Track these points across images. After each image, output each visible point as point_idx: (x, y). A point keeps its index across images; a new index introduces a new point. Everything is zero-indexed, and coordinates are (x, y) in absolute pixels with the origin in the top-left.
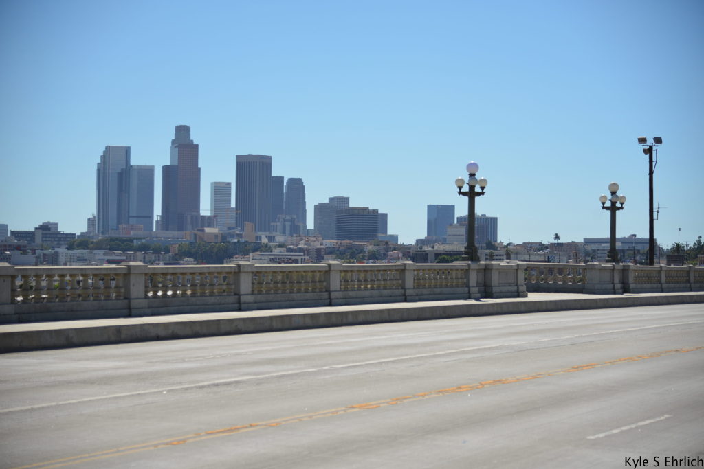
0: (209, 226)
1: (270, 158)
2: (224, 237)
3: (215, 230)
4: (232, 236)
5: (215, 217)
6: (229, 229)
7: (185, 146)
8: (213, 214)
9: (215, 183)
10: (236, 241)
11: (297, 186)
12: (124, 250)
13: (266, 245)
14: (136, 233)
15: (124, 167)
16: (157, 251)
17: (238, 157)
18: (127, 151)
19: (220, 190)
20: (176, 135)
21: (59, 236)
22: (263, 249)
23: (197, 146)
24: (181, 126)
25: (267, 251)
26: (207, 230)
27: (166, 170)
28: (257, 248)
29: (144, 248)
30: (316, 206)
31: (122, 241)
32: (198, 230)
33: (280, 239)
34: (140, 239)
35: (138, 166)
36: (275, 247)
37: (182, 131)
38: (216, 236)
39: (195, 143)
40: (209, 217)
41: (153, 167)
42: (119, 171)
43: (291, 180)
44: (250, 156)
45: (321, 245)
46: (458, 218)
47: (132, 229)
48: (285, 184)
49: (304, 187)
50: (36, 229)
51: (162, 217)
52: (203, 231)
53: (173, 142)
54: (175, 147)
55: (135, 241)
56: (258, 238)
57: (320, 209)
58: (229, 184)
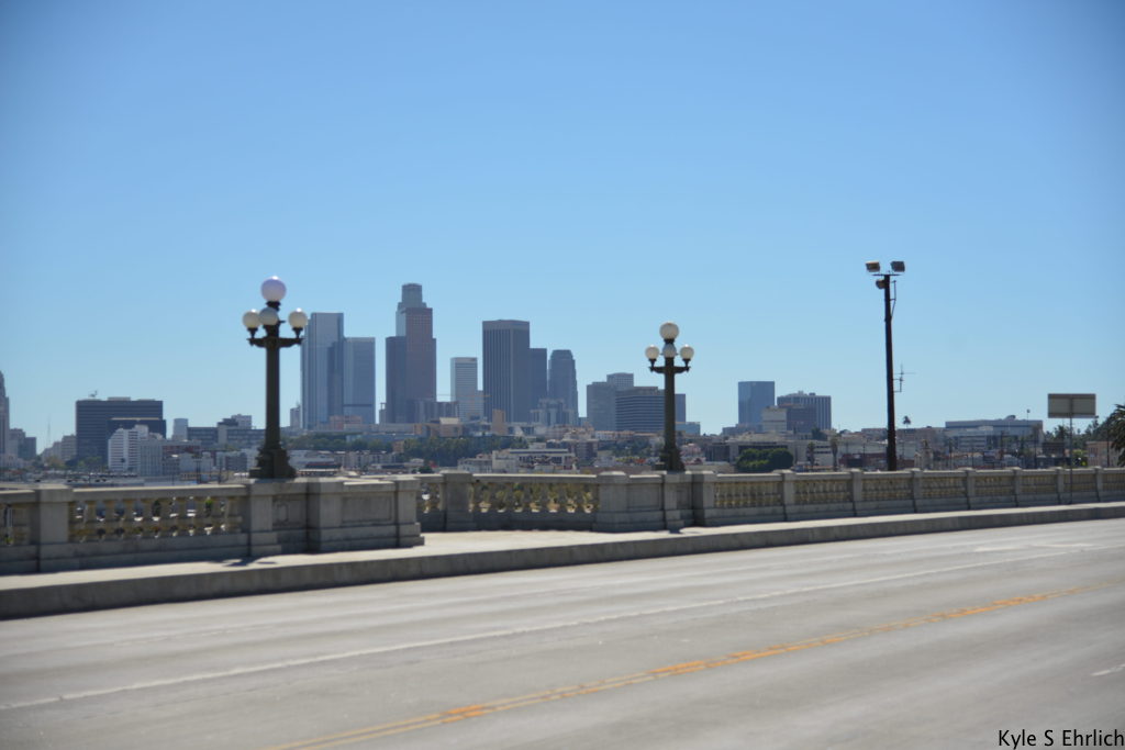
0: (449, 415)
1: (527, 324)
2: (465, 430)
3: (454, 421)
4: (476, 428)
5: (456, 403)
6: (472, 418)
7: (415, 311)
8: (454, 400)
9: (457, 359)
10: (480, 434)
11: (564, 359)
12: (333, 450)
13: (520, 440)
14: (351, 427)
15: (336, 340)
16: (375, 450)
17: (485, 324)
18: (339, 318)
19: (462, 367)
20: (404, 296)
21: (250, 433)
22: (516, 445)
23: (431, 310)
24: (410, 285)
25: (521, 447)
26: (444, 421)
27: (391, 342)
28: (508, 443)
29: (359, 447)
30: (588, 387)
31: (331, 437)
32: (432, 422)
33: (540, 431)
34: (354, 434)
35: (353, 338)
36: (532, 442)
37: (412, 292)
38: (456, 429)
39: (429, 306)
40: (448, 404)
41: (373, 339)
42: (329, 345)
43: (557, 353)
44: (500, 321)
45: (593, 437)
46: (779, 399)
47: (347, 422)
48: (549, 358)
49: (573, 362)
50: (220, 424)
51: (387, 404)
52: (438, 422)
53: (400, 306)
54: (402, 312)
55: (348, 438)
56: (511, 430)
57: (594, 390)
58: (475, 360)
